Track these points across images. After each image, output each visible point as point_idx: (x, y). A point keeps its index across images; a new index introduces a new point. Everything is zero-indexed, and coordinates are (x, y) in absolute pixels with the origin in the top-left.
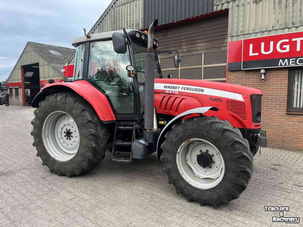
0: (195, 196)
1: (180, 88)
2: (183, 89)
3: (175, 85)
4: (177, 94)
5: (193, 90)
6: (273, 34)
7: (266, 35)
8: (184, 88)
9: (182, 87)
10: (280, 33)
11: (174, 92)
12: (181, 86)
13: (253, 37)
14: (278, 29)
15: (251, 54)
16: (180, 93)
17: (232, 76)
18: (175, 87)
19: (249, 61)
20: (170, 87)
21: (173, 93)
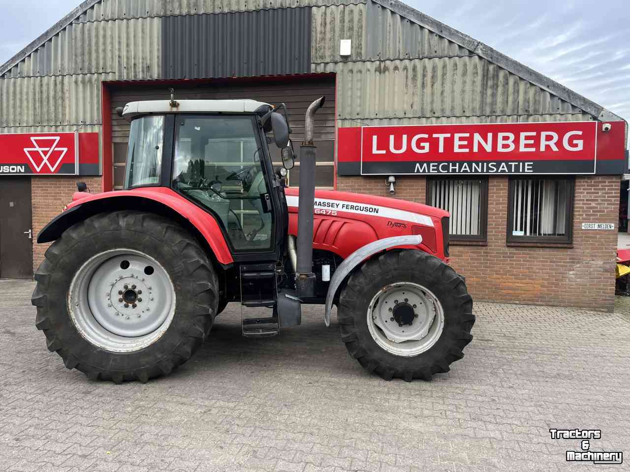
0: (400, 368)
1: (340, 206)
2: (345, 208)
3: (331, 201)
4: (336, 215)
5: (362, 209)
6: (405, 124)
7: (395, 124)
8: (346, 206)
9: (343, 205)
10: (415, 123)
11: (330, 212)
12: (341, 203)
13: (376, 124)
14: (412, 117)
15: (375, 151)
16: (341, 215)
17: (342, 184)
18: (331, 204)
19: (373, 162)
20: (322, 205)
21: (328, 214)
